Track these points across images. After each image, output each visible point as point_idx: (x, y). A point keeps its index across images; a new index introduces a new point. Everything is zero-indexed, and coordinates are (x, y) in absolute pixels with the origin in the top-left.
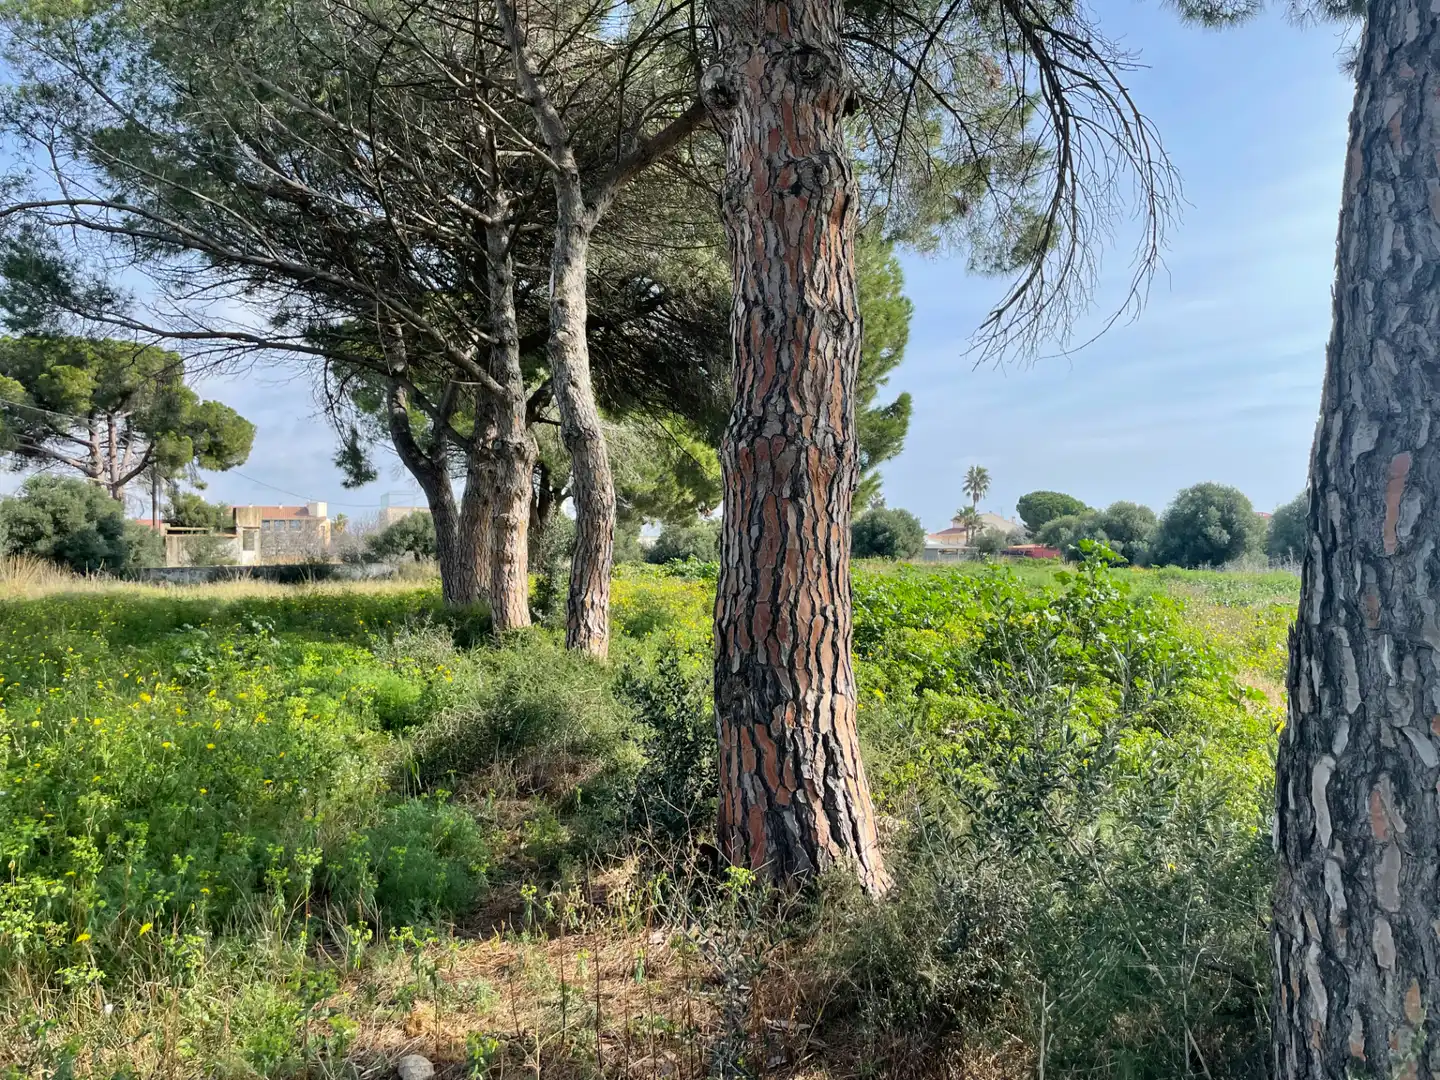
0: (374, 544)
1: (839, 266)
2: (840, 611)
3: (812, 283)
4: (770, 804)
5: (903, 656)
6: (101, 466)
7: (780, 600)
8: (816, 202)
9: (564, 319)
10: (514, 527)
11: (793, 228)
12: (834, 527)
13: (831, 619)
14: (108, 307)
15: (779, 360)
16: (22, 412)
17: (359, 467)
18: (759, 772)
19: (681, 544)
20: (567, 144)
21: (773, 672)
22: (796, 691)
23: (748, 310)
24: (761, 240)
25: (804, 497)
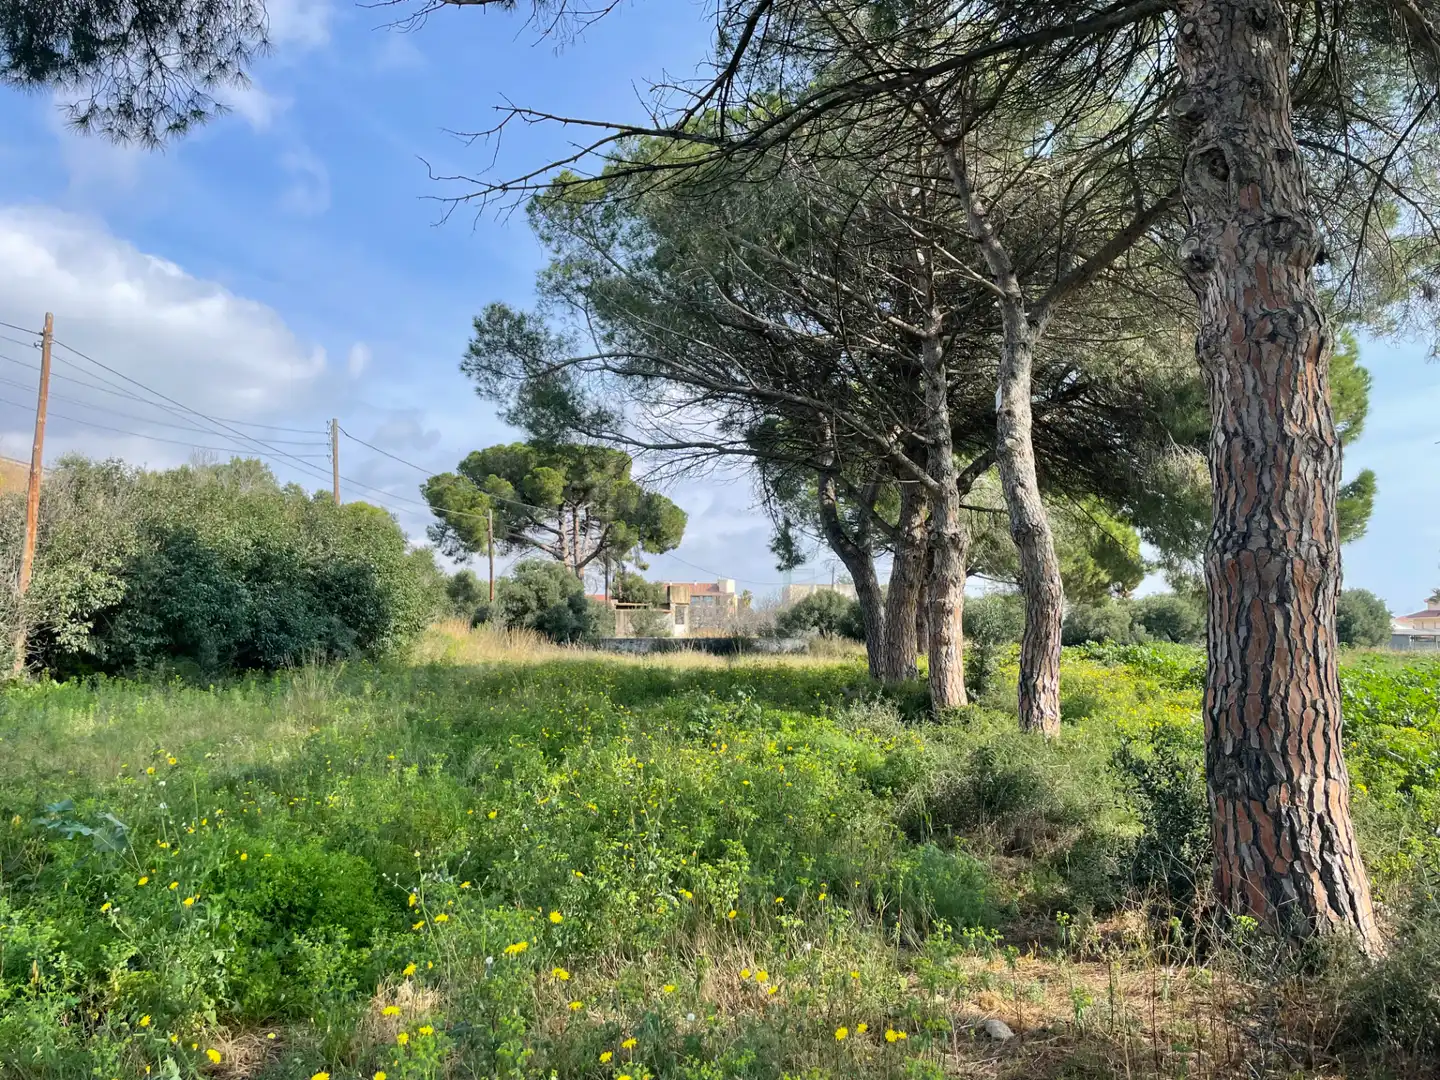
0: (783, 620)
1: (1316, 398)
2: (1330, 705)
3: (1291, 416)
4: (1268, 872)
5: (1381, 754)
6: (567, 551)
7: (1270, 693)
8: (1291, 346)
9: (1012, 427)
10: (950, 612)
11: (1271, 369)
12: (1321, 629)
13: (1322, 711)
14: (605, 426)
15: (1260, 482)
16: (510, 507)
17: (790, 552)
18: (1255, 842)
19: (1090, 625)
20: (1012, 272)
21: (1266, 756)
22: (1290, 775)
23: (1228, 440)
24: (1239, 381)
25: (1290, 601)
